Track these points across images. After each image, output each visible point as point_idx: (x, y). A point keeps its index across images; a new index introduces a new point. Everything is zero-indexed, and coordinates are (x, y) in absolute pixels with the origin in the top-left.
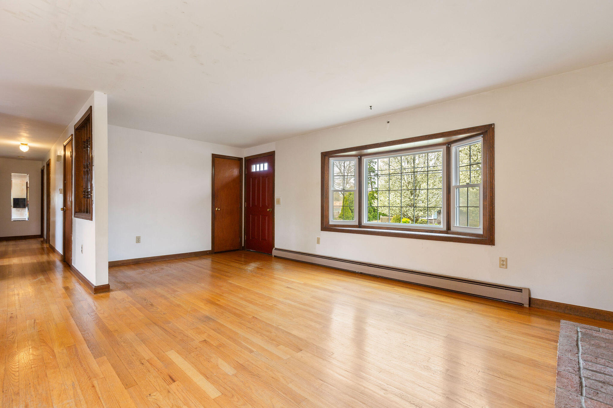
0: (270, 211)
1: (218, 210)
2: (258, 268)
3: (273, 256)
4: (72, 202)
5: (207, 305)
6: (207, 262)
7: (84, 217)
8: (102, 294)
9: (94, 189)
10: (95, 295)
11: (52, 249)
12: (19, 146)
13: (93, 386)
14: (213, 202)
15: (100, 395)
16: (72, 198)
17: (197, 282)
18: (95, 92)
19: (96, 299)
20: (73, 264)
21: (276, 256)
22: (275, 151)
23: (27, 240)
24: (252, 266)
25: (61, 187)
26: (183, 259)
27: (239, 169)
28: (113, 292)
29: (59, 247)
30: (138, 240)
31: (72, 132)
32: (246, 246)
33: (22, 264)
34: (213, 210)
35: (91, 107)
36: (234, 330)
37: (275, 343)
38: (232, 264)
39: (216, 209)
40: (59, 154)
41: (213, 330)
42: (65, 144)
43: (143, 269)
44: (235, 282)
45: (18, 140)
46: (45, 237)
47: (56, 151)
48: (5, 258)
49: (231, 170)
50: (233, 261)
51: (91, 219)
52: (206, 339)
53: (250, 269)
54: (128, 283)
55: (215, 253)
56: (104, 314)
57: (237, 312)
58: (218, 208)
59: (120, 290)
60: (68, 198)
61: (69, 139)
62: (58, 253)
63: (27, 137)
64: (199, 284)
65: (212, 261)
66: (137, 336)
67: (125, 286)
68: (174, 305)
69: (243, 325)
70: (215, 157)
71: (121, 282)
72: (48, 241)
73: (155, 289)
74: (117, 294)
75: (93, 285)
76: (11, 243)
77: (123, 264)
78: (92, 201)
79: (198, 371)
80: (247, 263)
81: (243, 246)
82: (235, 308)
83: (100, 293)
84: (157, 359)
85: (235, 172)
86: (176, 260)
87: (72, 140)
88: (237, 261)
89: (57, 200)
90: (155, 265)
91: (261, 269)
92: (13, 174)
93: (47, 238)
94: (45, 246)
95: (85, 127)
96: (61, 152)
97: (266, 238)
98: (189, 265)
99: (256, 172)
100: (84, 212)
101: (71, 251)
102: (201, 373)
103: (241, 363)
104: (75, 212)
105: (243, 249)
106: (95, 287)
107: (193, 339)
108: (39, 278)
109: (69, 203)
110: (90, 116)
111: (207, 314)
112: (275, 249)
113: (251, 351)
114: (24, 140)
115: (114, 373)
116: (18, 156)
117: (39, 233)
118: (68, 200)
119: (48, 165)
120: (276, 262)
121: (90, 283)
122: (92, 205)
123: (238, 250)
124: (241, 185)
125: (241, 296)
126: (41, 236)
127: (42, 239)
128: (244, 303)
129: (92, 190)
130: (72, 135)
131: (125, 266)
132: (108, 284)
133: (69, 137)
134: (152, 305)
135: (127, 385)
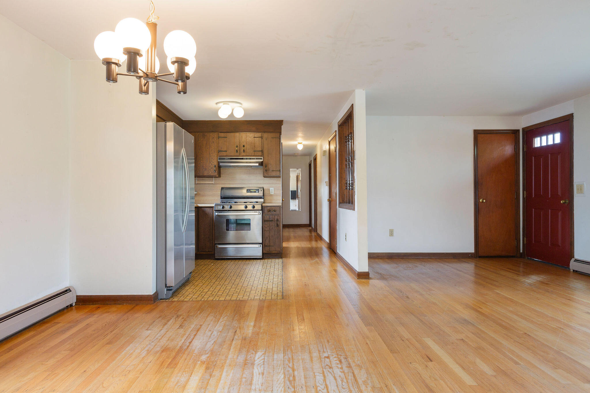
0: (566, 204)
1: (483, 202)
2: (542, 283)
3: (572, 271)
4: (336, 193)
5: (466, 310)
6: (469, 267)
7: (348, 207)
8: (363, 280)
9: (356, 181)
10: (358, 280)
11: (319, 237)
12: (297, 145)
13: (367, 344)
14: (476, 190)
15: (372, 351)
16: (336, 190)
17: (455, 285)
18: (356, 90)
19: (359, 283)
20: (338, 251)
21: (576, 271)
22: (573, 114)
23: (301, 228)
24: (533, 279)
25: (327, 179)
26: (439, 259)
27: (513, 146)
28: (373, 280)
29: (325, 235)
30: (391, 233)
31: (336, 128)
32: (525, 252)
33: (302, 247)
34: (476, 201)
35: (353, 104)
36: (497, 339)
37: (552, 365)
38: (503, 273)
39: (481, 201)
40: (324, 149)
41: (473, 333)
42: (330, 139)
43: (397, 264)
44: (505, 293)
45: (297, 141)
46: (313, 226)
47: (321, 147)
48: (290, 242)
49: (501, 148)
50: (505, 269)
51: (354, 209)
52: (464, 338)
53: (529, 281)
54: (384, 275)
55: (480, 257)
56: (367, 296)
57: (503, 324)
58: (483, 200)
59: (378, 279)
60: (333, 190)
61: (334, 135)
62: (324, 241)
63: (302, 137)
64: (457, 287)
65: (476, 266)
66: (396, 319)
67: (382, 277)
68: (430, 302)
69: (509, 338)
70: (477, 134)
71: (377, 273)
72: (315, 230)
73: (410, 284)
74: (375, 282)
75: (356, 271)
76: (291, 230)
77: (378, 256)
78: (354, 192)
79: (454, 361)
80: (526, 274)
81: (521, 251)
82: (501, 320)
83: (362, 279)
84: (415, 341)
85: (508, 150)
86: (430, 260)
87: (336, 135)
88: (511, 271)
89: (323, 191)
90: (409, 262)
91: (547, 284)
92: (292, 170)
93: (314, 227)
94: (313, 234)
95: (346, 123)
96: (326, 147)
97: (560, 243)
98: (446, 266)
99: (541, 148)
100: (347, 203)
101: (336, 239)
102: (457, 363)
103: (503, 369)
104: (340, 203)
105: (522, 256)
106: (358, 272)
107: (450, 335)
108: (315, 260)
109: (334, 195)
110: (351, 113)
111: (466, 318)
112: (575, 260)
113: (517, 363)
114: (300, 140)
115: (381, 340)
116: (294, 154)
117: (308, 223)
118: (333, 191)
119: (315, 159)
120: (575, 279)
121: (354, 268)
122: (354, 196)
123: (512, 257)
124: (517, 168)
125: (511, 309)
126: (310, 225)
127: (311, 228)
128: (515, 317)
129: (354, 182)
130: (336, 131)
131: (380, 259)
132: (368, 272)
133: (333, 134)
134: (408, 297)
135: (392, 351)
